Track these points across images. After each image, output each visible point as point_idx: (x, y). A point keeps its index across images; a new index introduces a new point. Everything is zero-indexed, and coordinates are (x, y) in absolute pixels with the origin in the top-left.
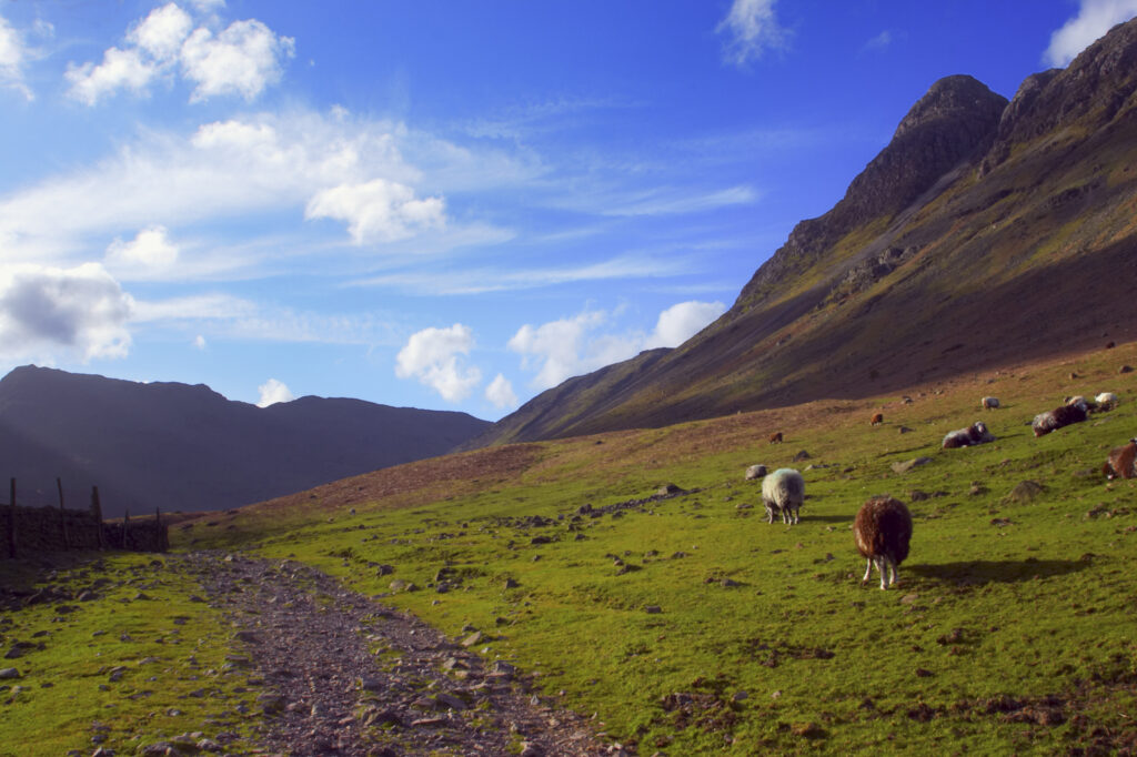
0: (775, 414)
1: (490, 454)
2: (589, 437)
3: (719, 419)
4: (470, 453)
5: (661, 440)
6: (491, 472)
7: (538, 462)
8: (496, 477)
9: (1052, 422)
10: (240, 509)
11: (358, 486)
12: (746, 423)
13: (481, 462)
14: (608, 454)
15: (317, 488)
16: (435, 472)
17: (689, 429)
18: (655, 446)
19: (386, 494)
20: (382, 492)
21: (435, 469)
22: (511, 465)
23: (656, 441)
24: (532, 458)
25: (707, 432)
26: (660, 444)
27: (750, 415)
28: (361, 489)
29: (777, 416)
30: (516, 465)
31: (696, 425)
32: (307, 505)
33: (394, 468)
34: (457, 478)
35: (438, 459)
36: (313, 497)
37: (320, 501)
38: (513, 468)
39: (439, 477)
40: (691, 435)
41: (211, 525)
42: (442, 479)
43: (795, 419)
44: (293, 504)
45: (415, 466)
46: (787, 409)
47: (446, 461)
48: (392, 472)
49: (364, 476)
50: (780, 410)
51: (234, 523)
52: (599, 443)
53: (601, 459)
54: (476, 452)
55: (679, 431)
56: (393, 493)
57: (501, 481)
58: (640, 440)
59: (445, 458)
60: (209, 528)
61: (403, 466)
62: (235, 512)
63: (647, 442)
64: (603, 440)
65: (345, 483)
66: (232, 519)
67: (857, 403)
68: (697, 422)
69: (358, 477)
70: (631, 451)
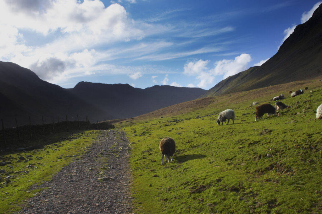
0: (280, 86)
1: (200, 100)
2: (228, 94)
3: (264, 88)
4: (194, 100)
5: (246, 95)
6: (200, 105)
7: (212, 102)
8: (201, 107)
9: (295, 94)
10: (134, 118)
11: (164, 111)
12: (271, 89)
13: (197, 103)
14: (231, 99)
15: (154, 111)
16: (184, 106)
17: (254, 91)
18: (244, 97)
19: (171, 112)
20: (170, 112)
21: (185, 105)
22: (205, 103)
23: (245, 95)
24: (211, 101)
25: (259, 92)
26: (245, 96)
27: (273, 86)
28: (165, 111)
29: (281, 87)
30: (207, 103)
31: (257, 90)
32: (151, 116)
33: (175, 105)
34: (190, 107)
35: (186, 102)
36: (153, 114)
37: (154, 115)
38: (206, 104)
39: (186, 107)
40: (255, 93)
41: (126, 122)
42: (186, 108)
43: (286, 87)
44: (148, 116)
45: (180, 104)
46: (284, 84)
47: (188, 103)
48: (174, 106)
49: (166, 108)
50: (282, 85)
51: (132, 121)
52: (230, 96)
53: (229, 101)
54: (196, 100)
55: (251, 92)
56: (173, 112)
57: (202, 108)
58: (240, 95)
59: (188, 102)
60: (126, 123)
61: (176, 105)
62: (133, 118)
63: (242, 95)
64: (232, 95)
65: (161, 110)
66: (132, 120)
67: (306, 81)
68: (257, 89)
69: (164, 108)
70: (237, 98)
